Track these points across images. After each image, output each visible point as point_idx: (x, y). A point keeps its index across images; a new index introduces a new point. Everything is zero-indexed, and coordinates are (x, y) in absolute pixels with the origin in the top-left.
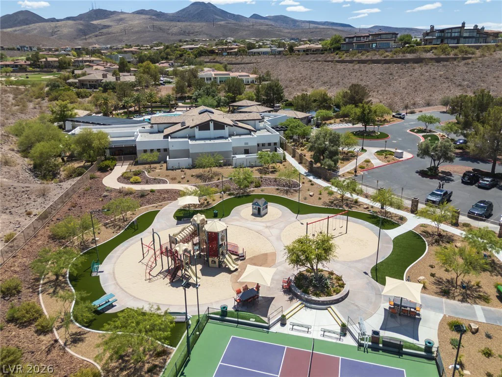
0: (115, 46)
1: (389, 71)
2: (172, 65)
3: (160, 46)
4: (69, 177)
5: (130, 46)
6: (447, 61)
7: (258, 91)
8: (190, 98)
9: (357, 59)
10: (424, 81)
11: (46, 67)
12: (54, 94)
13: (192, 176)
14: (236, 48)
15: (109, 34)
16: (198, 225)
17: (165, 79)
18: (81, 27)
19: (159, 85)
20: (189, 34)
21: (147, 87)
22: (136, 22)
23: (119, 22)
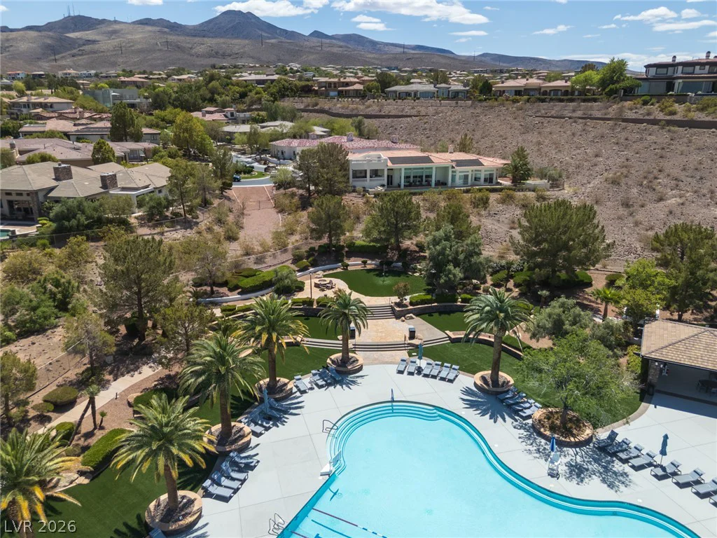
0: (104, 72)
2: (234, 120)
14: (357, 83)
15: (95, 53)
18: (49, 41)
20: (224, 56)
22: (138, 36)
23: (112, 35)
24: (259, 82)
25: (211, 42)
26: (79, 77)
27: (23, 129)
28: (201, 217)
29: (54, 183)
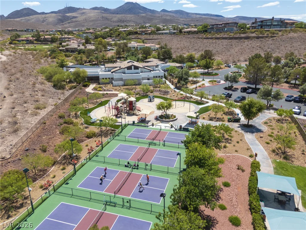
0: (80, 28)
1: (231, 44)
2: (114, 40)
3: (106, 29)
4: (70, 89)
5: (89, 29)
6: (263, 38)
7: (159, 54)
8: (123, 57)
9: (215, 37)
10: (247, 49)
11: (44, 41)
12: (54, 55)
13: (124, 89)
14: (150, 31)
15: (77, 22)
16: (126, 99)
17: (110, 48)
18: (60, 17)
19: (107, 51)
20: (123, 21)
21: (101, 52)
22: (92, 15)
23: (82, 14)
24: (124, 31)
25: (119, 16)
26: (73, 31)
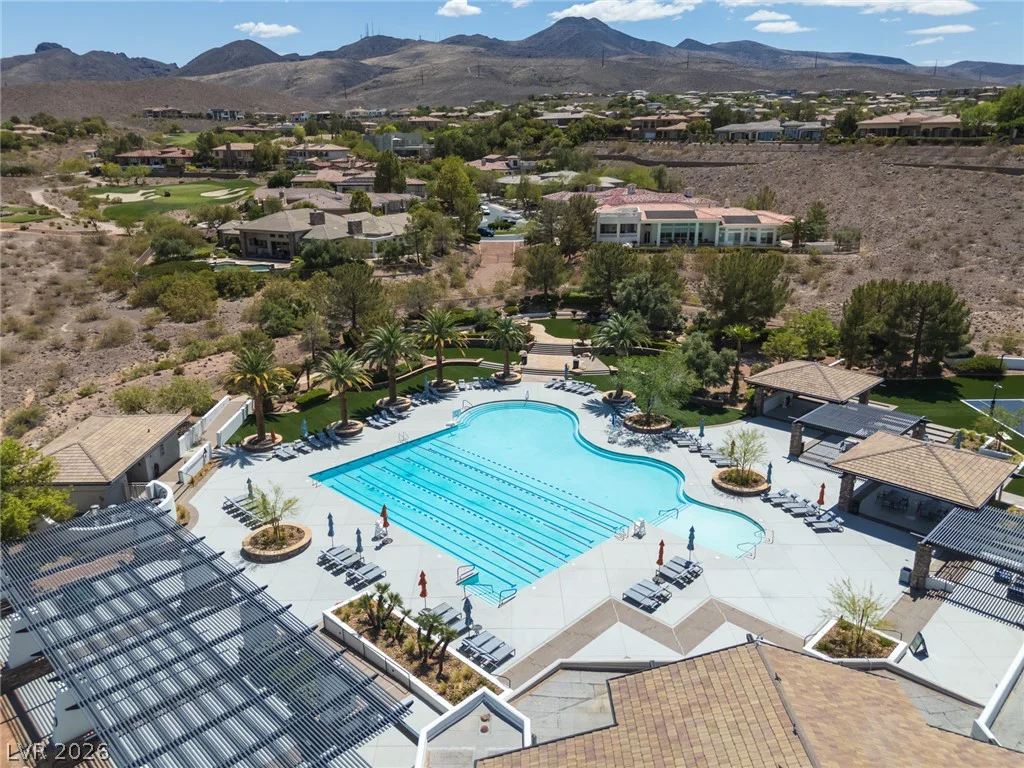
0: (398, 109)
2: (515, 169)
3: (488, 110)
5: (426, 111)
11: (226, 165)
14: (681, 121)
15: (392, 84)
18: (341, 71)
19: (478, 238)
20: (550, 82)
22: (445, 61)
23: (414, 60)
24: (562, 122)
25: (535, 64)
26: (366, 118)
27: (295, 179)
28: (434, 266)
29: (308, 227)
